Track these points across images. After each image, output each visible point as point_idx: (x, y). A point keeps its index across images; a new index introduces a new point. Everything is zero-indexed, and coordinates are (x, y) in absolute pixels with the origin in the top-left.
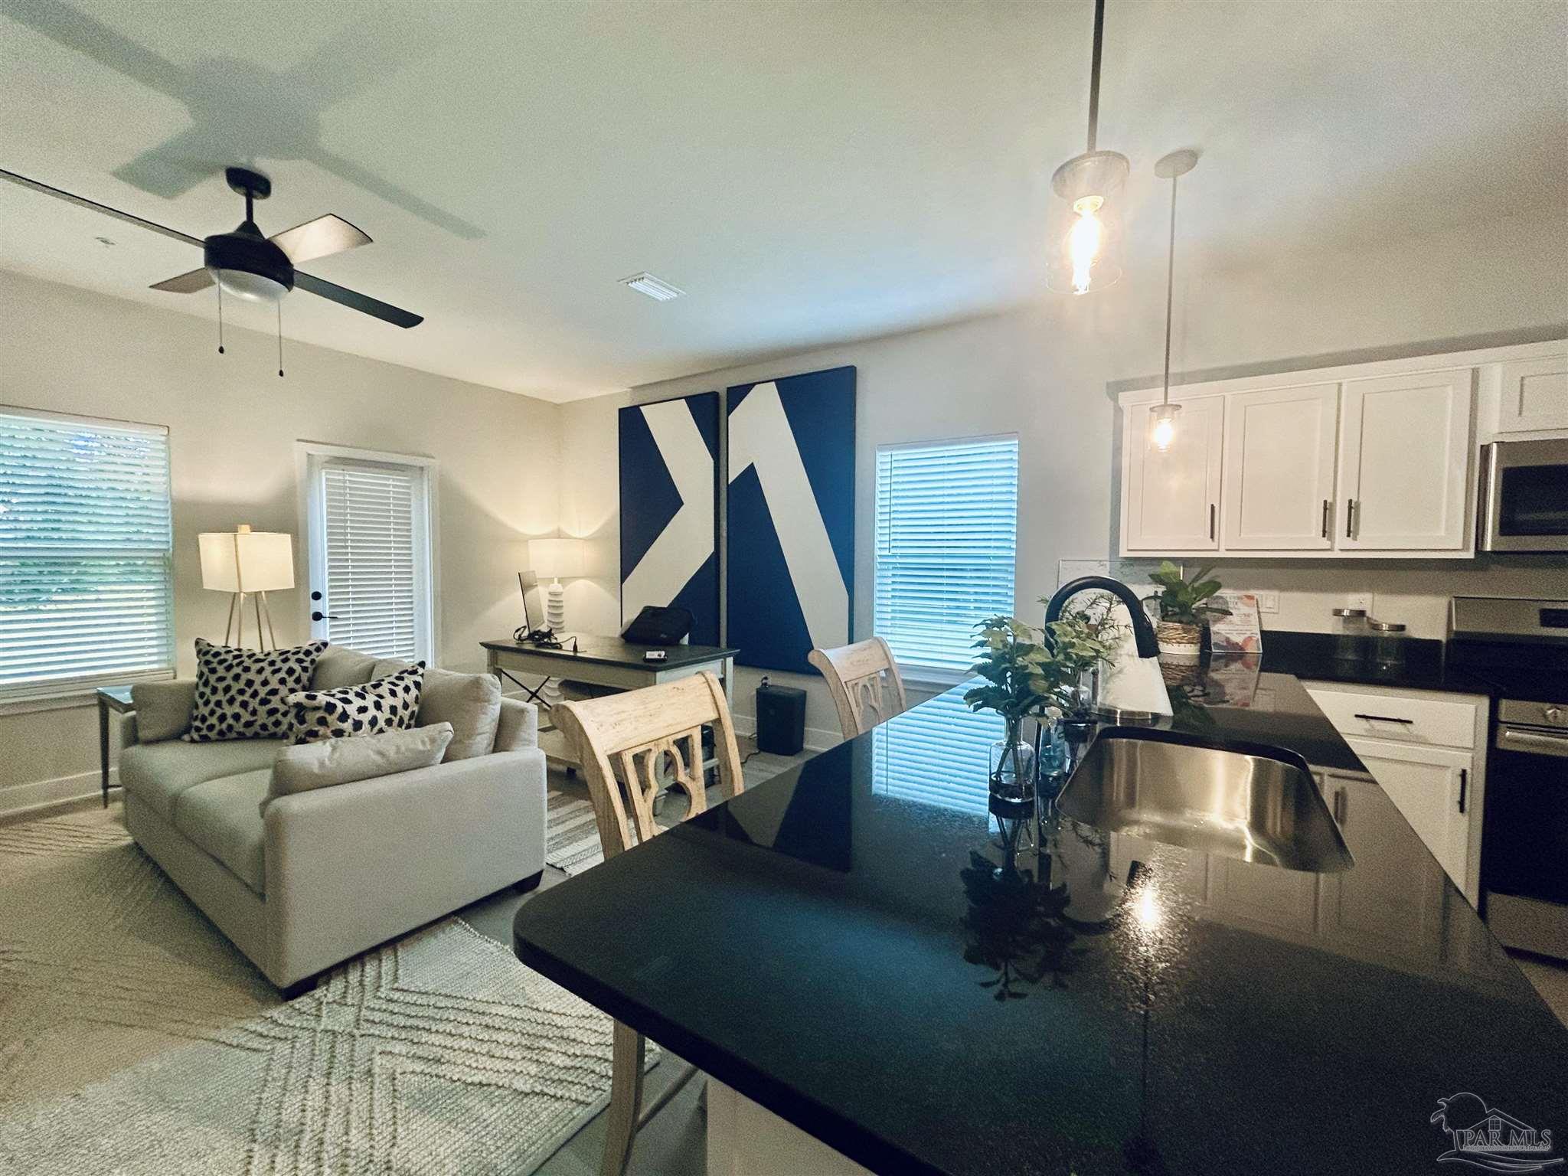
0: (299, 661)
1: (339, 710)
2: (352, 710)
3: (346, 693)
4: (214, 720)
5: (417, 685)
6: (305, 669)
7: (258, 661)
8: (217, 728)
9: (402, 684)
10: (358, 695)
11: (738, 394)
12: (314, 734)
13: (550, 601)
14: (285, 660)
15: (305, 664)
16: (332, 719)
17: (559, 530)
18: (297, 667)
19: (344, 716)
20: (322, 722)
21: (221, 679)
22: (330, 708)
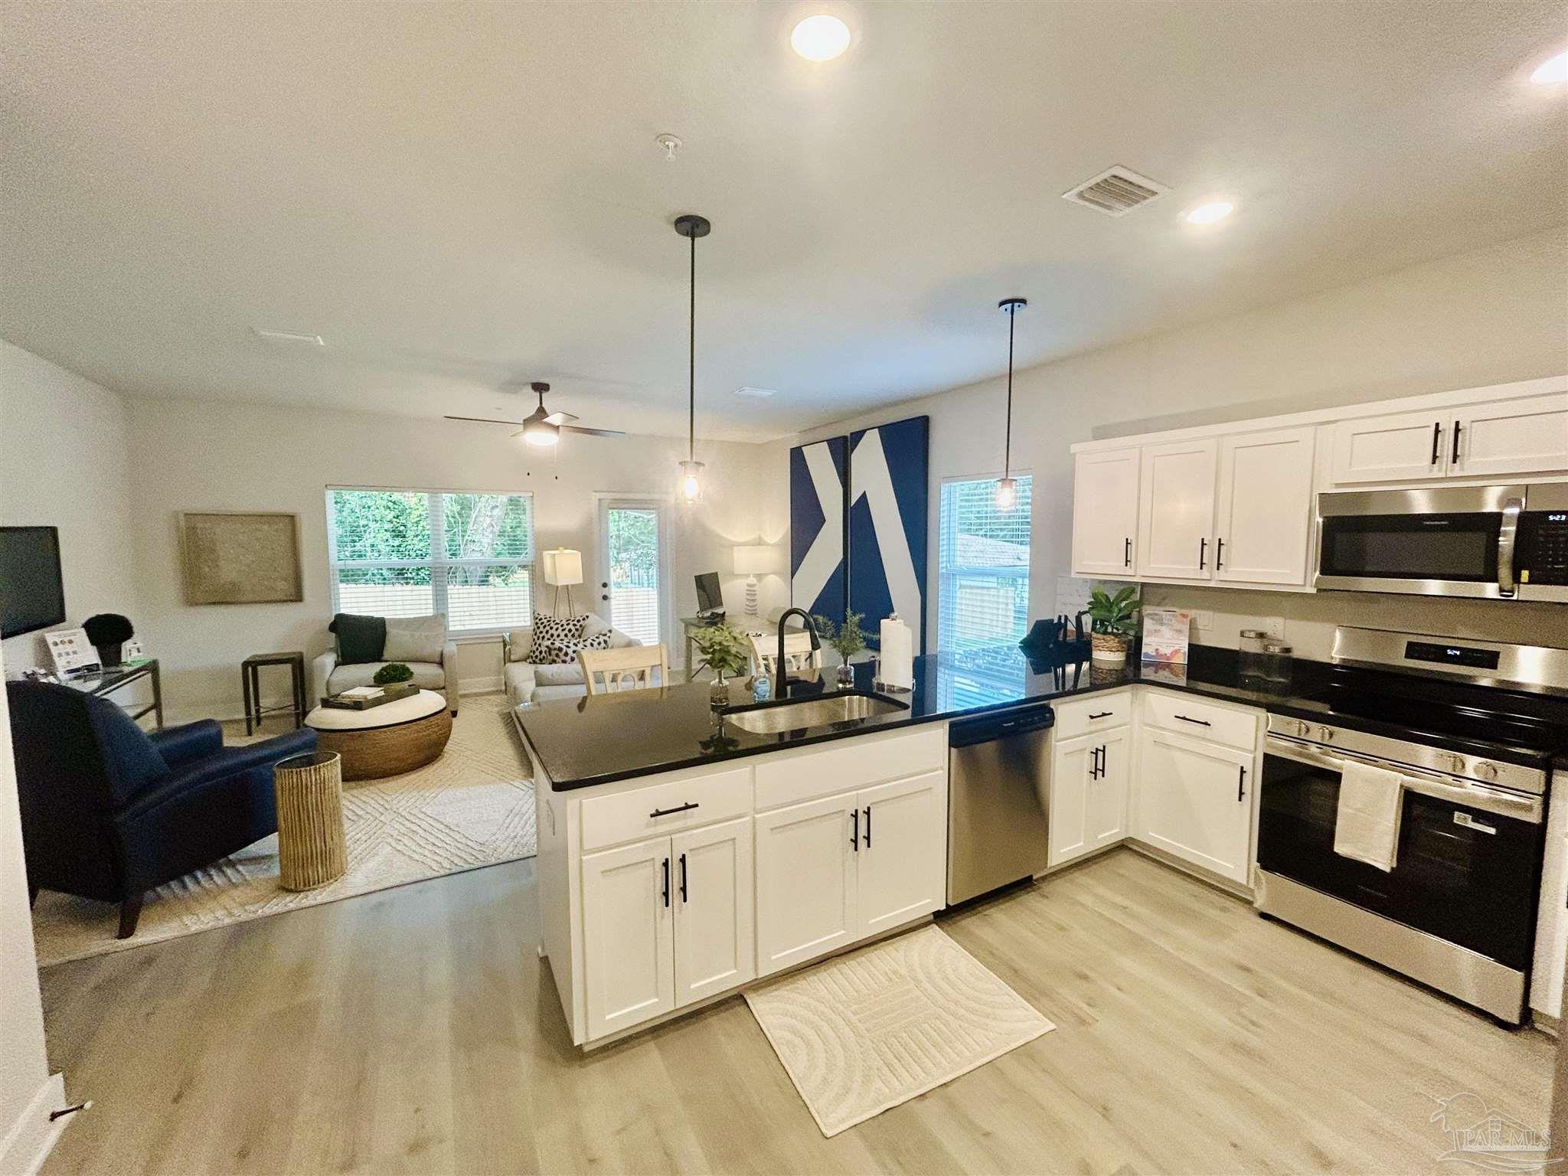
0: (574, 625)
1: (564, 651)
2: (570, 651)
3: (569, 643)
4: (537, 653)
5: (605, 642)
6: (577, 630)
7: (557, 624)
8: (539, 657)
9: (598, 641)
10: (574, 644)
11: (858, 436)
12: (554, 661)
13: (747, 590)
14: (568, 624)
15: (577, 627)
16: (561, 655)
17: (760, 538)
18: (573, 629)
19: (566, 654)
20: (557, 655)
21: (541, 632)
22: (560, 649)
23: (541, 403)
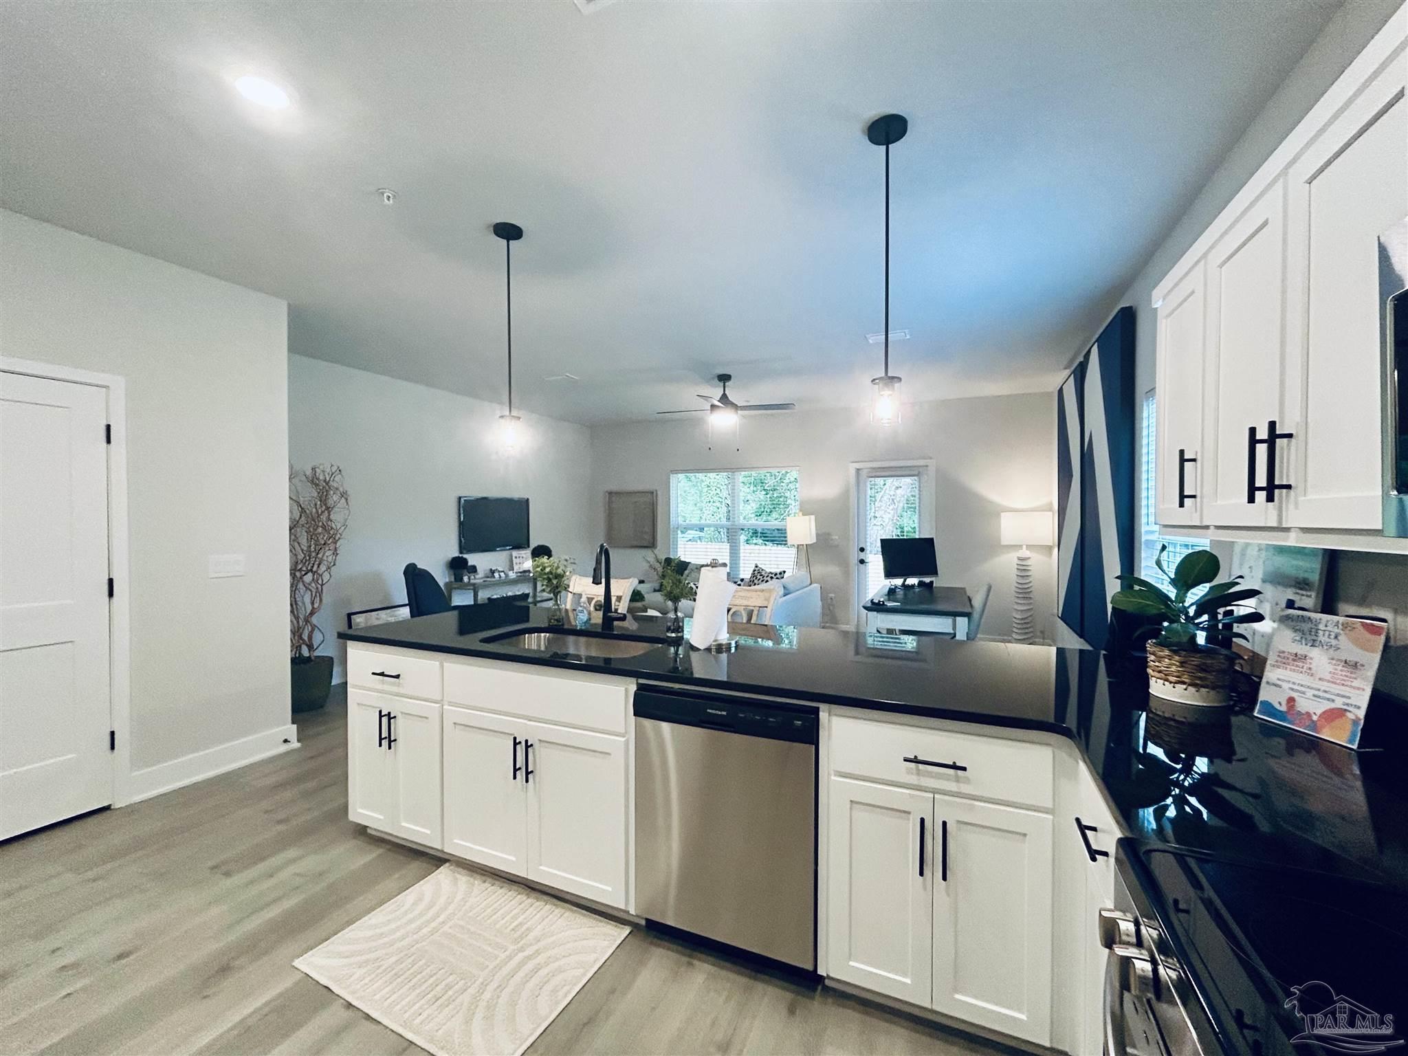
13: (1018, 565)
23: (724, 390)
